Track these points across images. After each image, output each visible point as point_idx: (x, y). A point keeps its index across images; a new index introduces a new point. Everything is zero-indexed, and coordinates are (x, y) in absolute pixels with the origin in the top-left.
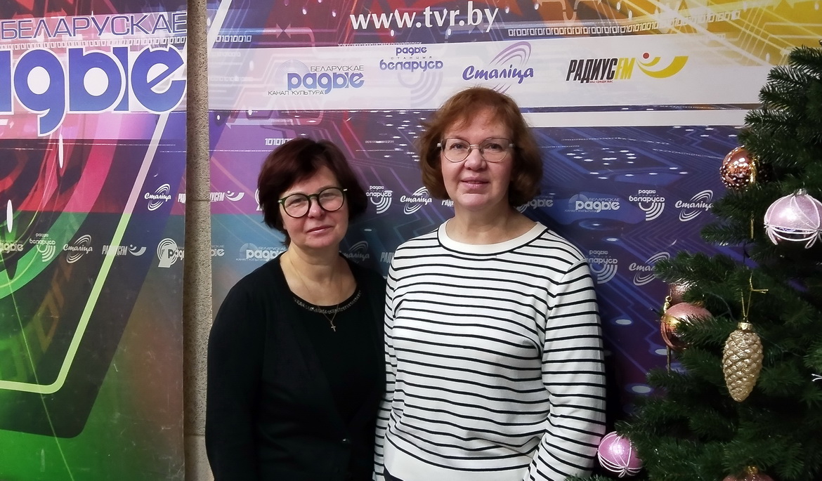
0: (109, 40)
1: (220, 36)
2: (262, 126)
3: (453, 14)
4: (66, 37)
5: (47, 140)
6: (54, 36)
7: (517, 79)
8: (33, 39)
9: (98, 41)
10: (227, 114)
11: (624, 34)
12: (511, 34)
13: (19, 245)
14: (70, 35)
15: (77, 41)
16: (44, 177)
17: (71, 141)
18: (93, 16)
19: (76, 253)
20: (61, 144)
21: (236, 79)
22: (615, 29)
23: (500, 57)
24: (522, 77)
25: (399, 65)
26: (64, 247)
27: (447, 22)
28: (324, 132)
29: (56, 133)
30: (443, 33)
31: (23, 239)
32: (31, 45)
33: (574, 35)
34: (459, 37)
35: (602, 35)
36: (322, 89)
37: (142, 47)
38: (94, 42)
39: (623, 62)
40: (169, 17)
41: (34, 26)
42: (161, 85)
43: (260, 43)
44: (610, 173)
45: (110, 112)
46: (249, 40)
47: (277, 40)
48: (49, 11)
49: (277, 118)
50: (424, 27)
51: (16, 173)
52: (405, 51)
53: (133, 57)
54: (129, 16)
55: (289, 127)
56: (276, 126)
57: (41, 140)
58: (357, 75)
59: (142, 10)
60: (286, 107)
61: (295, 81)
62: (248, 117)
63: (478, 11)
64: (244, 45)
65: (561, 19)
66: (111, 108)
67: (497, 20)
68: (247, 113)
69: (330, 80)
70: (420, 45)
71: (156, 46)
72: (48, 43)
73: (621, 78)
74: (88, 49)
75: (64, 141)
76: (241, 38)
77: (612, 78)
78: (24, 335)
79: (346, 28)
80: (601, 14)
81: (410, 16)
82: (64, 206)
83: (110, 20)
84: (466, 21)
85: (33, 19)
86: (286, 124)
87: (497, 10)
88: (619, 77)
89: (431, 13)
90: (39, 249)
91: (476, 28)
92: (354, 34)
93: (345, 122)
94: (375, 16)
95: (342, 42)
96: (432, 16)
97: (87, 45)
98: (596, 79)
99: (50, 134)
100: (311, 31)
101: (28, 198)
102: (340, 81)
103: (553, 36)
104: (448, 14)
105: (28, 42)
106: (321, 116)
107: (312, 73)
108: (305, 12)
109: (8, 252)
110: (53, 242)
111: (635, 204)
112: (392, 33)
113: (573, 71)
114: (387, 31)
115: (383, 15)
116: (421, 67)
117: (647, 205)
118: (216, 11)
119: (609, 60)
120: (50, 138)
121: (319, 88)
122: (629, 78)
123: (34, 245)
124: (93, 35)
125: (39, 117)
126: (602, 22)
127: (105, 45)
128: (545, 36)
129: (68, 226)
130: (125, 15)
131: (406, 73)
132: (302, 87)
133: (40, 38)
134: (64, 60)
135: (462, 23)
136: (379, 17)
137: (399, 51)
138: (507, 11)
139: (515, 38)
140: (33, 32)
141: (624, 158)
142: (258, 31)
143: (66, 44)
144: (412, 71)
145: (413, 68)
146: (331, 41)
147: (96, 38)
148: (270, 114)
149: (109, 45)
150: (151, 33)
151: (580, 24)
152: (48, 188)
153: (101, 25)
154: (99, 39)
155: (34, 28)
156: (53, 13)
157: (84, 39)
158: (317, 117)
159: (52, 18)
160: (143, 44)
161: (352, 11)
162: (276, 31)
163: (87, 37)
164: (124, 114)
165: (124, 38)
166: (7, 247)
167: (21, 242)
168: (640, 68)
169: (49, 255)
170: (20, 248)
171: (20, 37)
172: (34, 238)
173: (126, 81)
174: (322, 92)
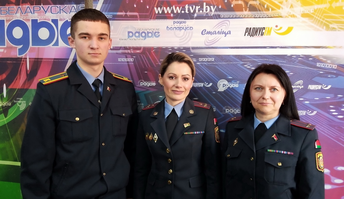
0: (49, 16)
2: (117, 53)
3: (197, 8)
4: (30, 14)
5: (22, 58)
6: (25, 14)
8: (15, 15)
9: (45, 17)
11: (268, 18)
12: (222, 16)
13: (9, 103)
14: (32, 14)
15: (35, 16)
16: (20, 74)
17: (33, 59)
18: (42, 5)
20: (28, 60)
22: (264, 15)
23: (217, 26)
24: (226, 34)
25: (175, 28)
26: (30, 104)
27: (195, 11)
28: (143, 56)
29: (26, 55)
30: (193, 15)
31: (11, 100)
32: (14, 17)
33: (248, 18)
34: (200, 17)
35: (259, 18)
37: (64, 19)
38: (43, 17)
39: (267, 29)
40: (77, 7)
41: (16, 9)
43: (116, 19)
45: (50, 47)
46: (111, 17)
47: (123, 18)
48: (22, 3)
49: (123, 50)
50: (185, 13)
51: (8, 72)
52: (177, 22)
53: (60, 24)
54: (59, 6)
55: (128, 54)
56: (123, 53)
57: (19, 58)
58: (157, 32)
59: (64, 3)
60: (127, 45)
61: (131, 34)
63: (208, 7)
65: (242, 11)
66: (51, 45)
67: (216, 10)
69: (146, 34)
70: (183, 20)
72: (22, 17)
73: (267, 35)
74: (40, 20)
75: (30, 59)
76: (108, 16)
77: (263, 35)
78: (12, 141)
79: (153, 13)
80: (258, 9)
81: (180, 8)
82: (30, 86)
83: (50, 8)
84: (203, 11)
85: (15, 7)
86: (127, 52)
87: (216, 6)
89: (188, 7)
90: (18, 105)
91: (207, 14)
92: (156, 15)
93: (152, 52)
94: (165, 8)
95: (151, 19)
96: (189, 8)
97: (39, 18)
99: (23, 56)
100: (138, 14)
101: (13, 83)
102: (150, 35)
103: (239, 18)
104: (195, 8)
105: (13, 16)
106: (142, 49)
107: (138, 31)
108: (135, 6)
109: (4, 106)
110: (25, 102)
112: (172, 15)
113: (247, 32)
114: (170, 14)
115: (168, 8)
116: (184, 29)
118: (97, 5)
119: (261, 28)
121: (141, 38)
122: (270, 35)
123: (16, 103)
125: (18, 48)
126: (259, 12)
128: (236, 18)
129: (31, 95)
130: (57, 6)
131: (177, 32)
132: (134, 37)
133: (18, 15)
134: (29, 24)
135: (201, 11)
136: (166, 8)
137: (175, 22)
138: (220, 7)
139: (224, 18)
140: (15, 12)
142: (115, 13)
143: (30, 17)
144: (180, 31)
145: (180, 30)
146: (146, 18)
147: (43, 15)
148: (120, 48)
149: (49, 18)
150: (68, 13)
151: (250, 13)
152: (22, 78)
153: (46, 9)
154: (45, 15)
155: (15, 10)
156: (24, 4)
157: (38, 15)
158: (140, 50)
159: (24, 6)
160: (65, 18)
161: (155, 6)
162: (123, 13)
163: (40, 14)
164: (56, 48)
165: (56, 15)
166: (3, 104)
167: (10, 102)
168: (274, 31)
169: (23, 107)
170: (10, 104)
171: (9, 14)
172: (16, 100)
173: (57, 33)
174: (142, 39)
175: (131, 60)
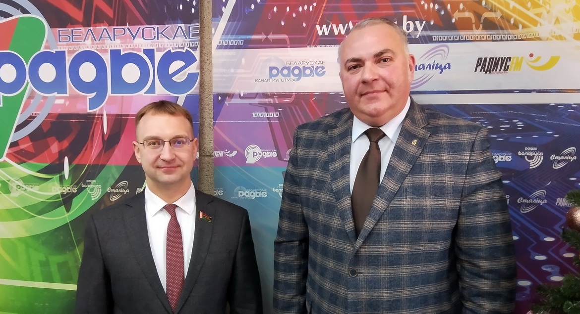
0: (140, 44)
1: (221, 41)
2: (250, 104)
4: (108, 41)
5: (95, 115)
6: (99, 41)
7: (439, 70)
8: (83, 42)
9: (132, 45)
10: (225, 96)
11: (516, 40)
12: (435, 39)
13: (74, 188)
14: (111, 40)
15: (117, 44)
16: (92, 140)
17: (113, 115)
18: (128, 26)
19: (117, 193)
20: (105, 118)
21: (232, 71)
22: (509, 37)
23: (426, 56)
24: (442, 70)
26: (108, 189)
28: (295, 108)
29: (102, 109)
31: (77, 184)
32: (81, 47)
33: (481, 41)
35: (501, 41)
36: (295, 78)
37: (165, 49)
38: (129, 45)
39: (515, 60)
40: (186, 28)
41: (84, 33)
42: (181, 75)
43: (250, 46)
44: (505, 136)
45: (142, 95)
46: (242, 43)
47: (262, 43)
48: (95, 22)
49: (261, 98)
51: (72, 137)
53: (158, 56)
54: (155, 27)
55: (270, 104)
56: (260, 104)
57: (89, 114)
58: (320, 67)
59: (165, 23)
60: (268, 90)
61: (275, 72)
62: (240, 97)
63: (411, 23)
64: (238, 47)
65: (471, 29)
66: (142, 92)
67: (424, 29)
68: (240, 95)
69: (301, 71)
71: (176, 48)
72: (94, 46)
73: (514, 70)
74: (124, 50)
75: (107, 115)
76: (236, 42)
77: (507, 70)
78: (78, 251)
79: (313, 34)
80: (500, 26)
82: (108, 161)
83: (141, 30)
85: (82, 29)
86: (268, 102)
87: (424, 22)
88: (512, 70)
90: (89, 191)
92: (319, 38)
93: (311, 100)
94: (334, 26)
95: (310, 44)
97: (124, 47)
98: (496, 71)
99: (97, 110)
100: (287, 36)
101: (80, 156)
102: (308, 72)
103: (465, 41)
105: (79, 44)
106: (293, 97)
107: (287, 66)
108: (283, 23)
109: (65, 193)
110: (100, 186)
111: (523, 157)
113: (480, 65)
114: (343, 36)
115: (341, 26)
117: (531, 158)
118: (218, 24)
119: (505, 58)
120: (97, 113)
121: (292, 77)
122: (519, 70)
123: (85, 188)
124: (128, 40)
125: (88, 98)
126: (501, 31)
127: (137, 47)
128: (459, 41)
129: (110, 175)
130: (152, 26)
132: (280, 76)
133: (89, 42)
134: (107, 58)
136: (337, 27)
138: (432, 23)
139: (438, 42)
140: (82, 37)
141: (515, 126)
142: (248, 37)
143: (108, 47)
146: (301, 44)
147: (130, 43)
148: (256, 96)
149: (140, 47)
150: (172, 39)
151: (485, 33)
152: (95, 148)
153: (134, 33)
154: (133, 43)
155: (83, 35)
156: (97, 24)
157: (121, 43)
158: (290, 98)
159: (97, 27)
160: (166, 46)
161: (318, 22)
162: (262, 37)
163: (124, 41)
164: (151, 96)
165: (152, 42)
166: (64, 189)
167: (75, 186)
168: (527, 64)
169: (96, 195)
170: (75, 190)
171: (73, 41)
172: (85, 183)
173: (153, 72)
174: (294, 80)
175: (275, 115)
